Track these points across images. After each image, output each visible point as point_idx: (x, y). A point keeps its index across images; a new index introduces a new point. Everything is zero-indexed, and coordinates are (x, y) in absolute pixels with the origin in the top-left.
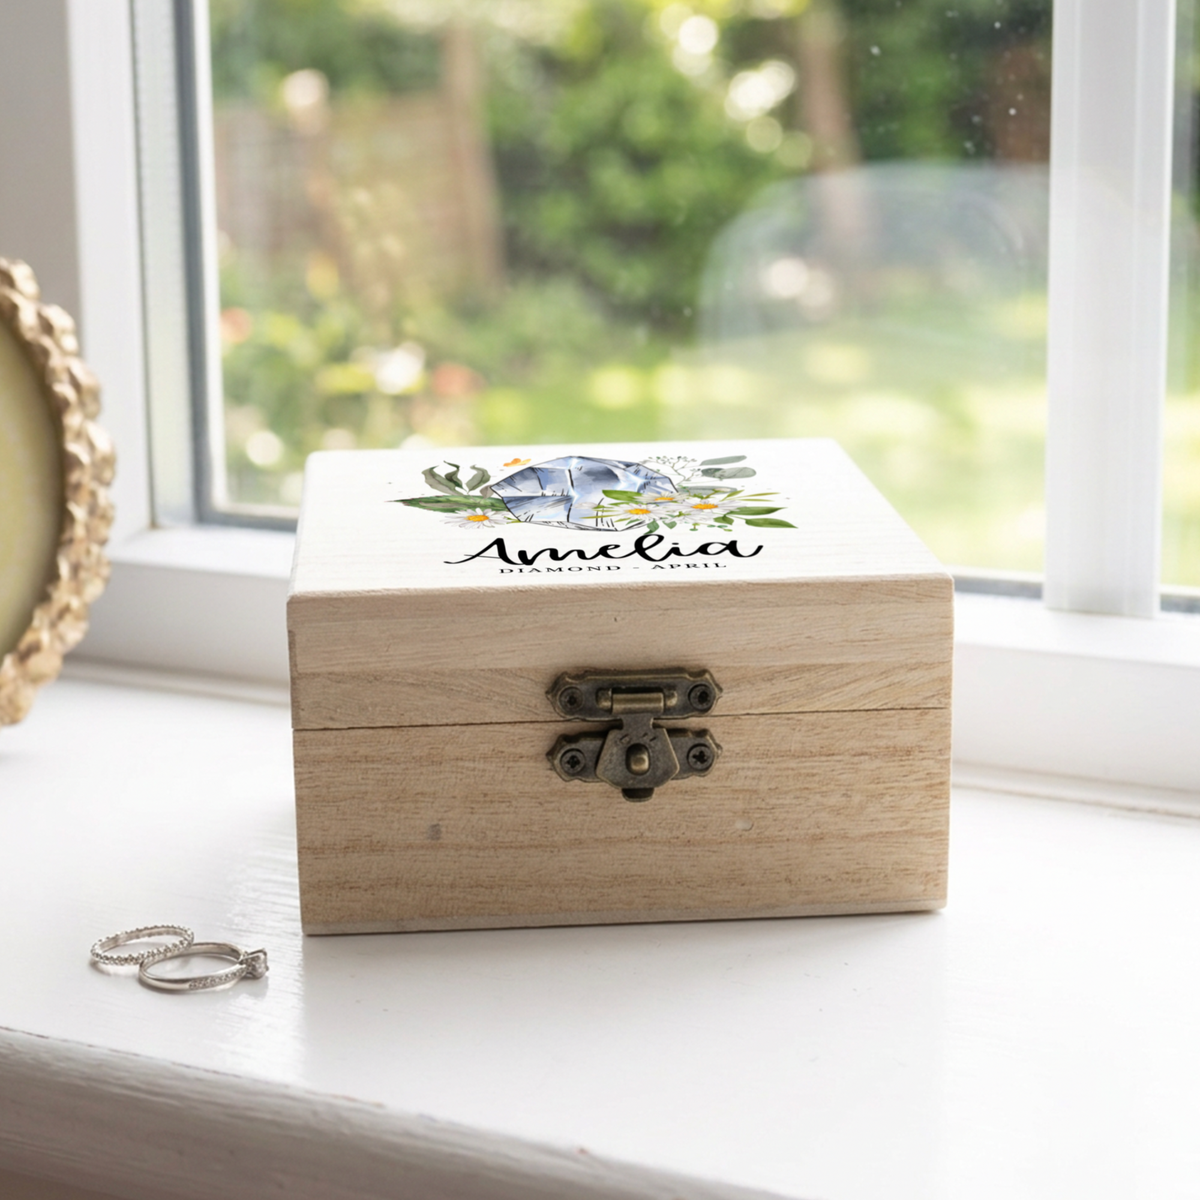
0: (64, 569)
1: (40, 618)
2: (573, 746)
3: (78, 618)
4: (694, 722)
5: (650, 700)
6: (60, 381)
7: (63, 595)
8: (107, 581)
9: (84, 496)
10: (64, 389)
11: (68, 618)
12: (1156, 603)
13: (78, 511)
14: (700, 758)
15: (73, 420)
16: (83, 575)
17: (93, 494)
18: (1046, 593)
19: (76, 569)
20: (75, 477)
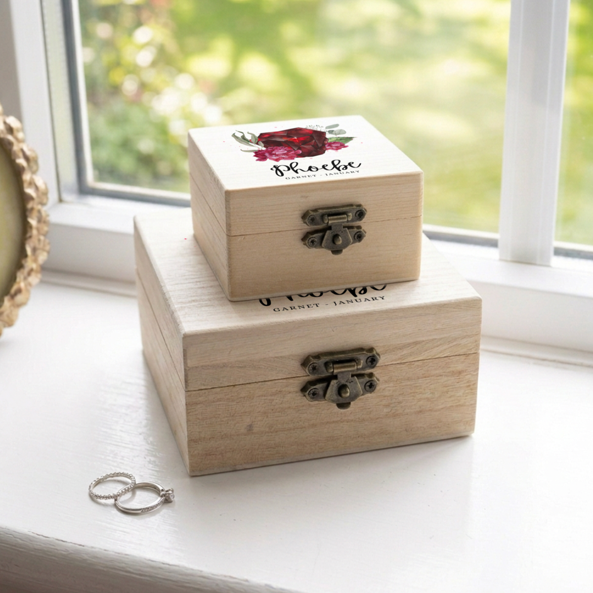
0: (29, 250)
1: (20, 276)
2: (315, 387)
3: (37, 272)
4: (368, 371)
5: (350, 366)
6: (19, 158)
7: (29, 264)
8: (48, 252)
9: (35, 214)
10: (21, 161)
11: (33, 274)
12: (552, 252)
13: (33, 222)
14: (371, 386)
15: (27, 177)
16: (38, 252)
17: (39, 212)
18: (500, 244)
19: (34, 250)
20: (30, 205)
